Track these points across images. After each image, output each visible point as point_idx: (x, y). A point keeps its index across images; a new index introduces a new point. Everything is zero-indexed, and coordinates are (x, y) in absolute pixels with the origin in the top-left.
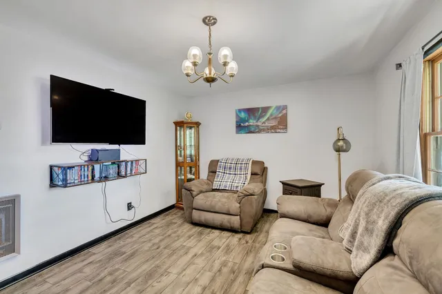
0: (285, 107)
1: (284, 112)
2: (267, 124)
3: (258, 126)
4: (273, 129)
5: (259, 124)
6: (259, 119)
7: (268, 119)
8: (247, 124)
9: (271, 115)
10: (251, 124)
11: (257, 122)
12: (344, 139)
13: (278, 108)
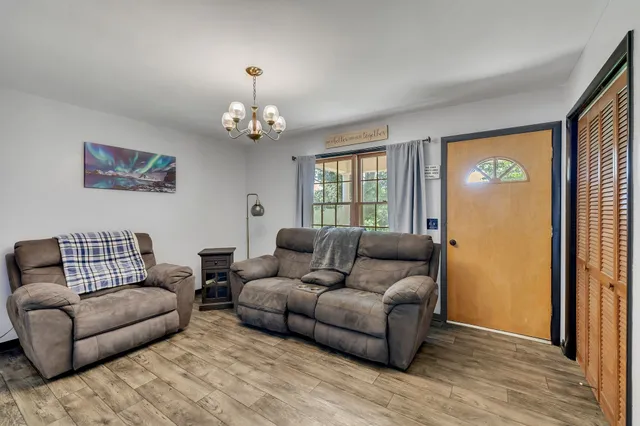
0: (173, 160)
1: (173, 165)
2: (147, 178)
3: (132, 179)
4: (158, 187)
5: (135, 175)
6: (134, 169)
7: (150, 171)
8: (111, 172)
9: (155, 166)
10: (120, 174)
11: (131, 172)
12: (259, 205)
13: (165, 159)
